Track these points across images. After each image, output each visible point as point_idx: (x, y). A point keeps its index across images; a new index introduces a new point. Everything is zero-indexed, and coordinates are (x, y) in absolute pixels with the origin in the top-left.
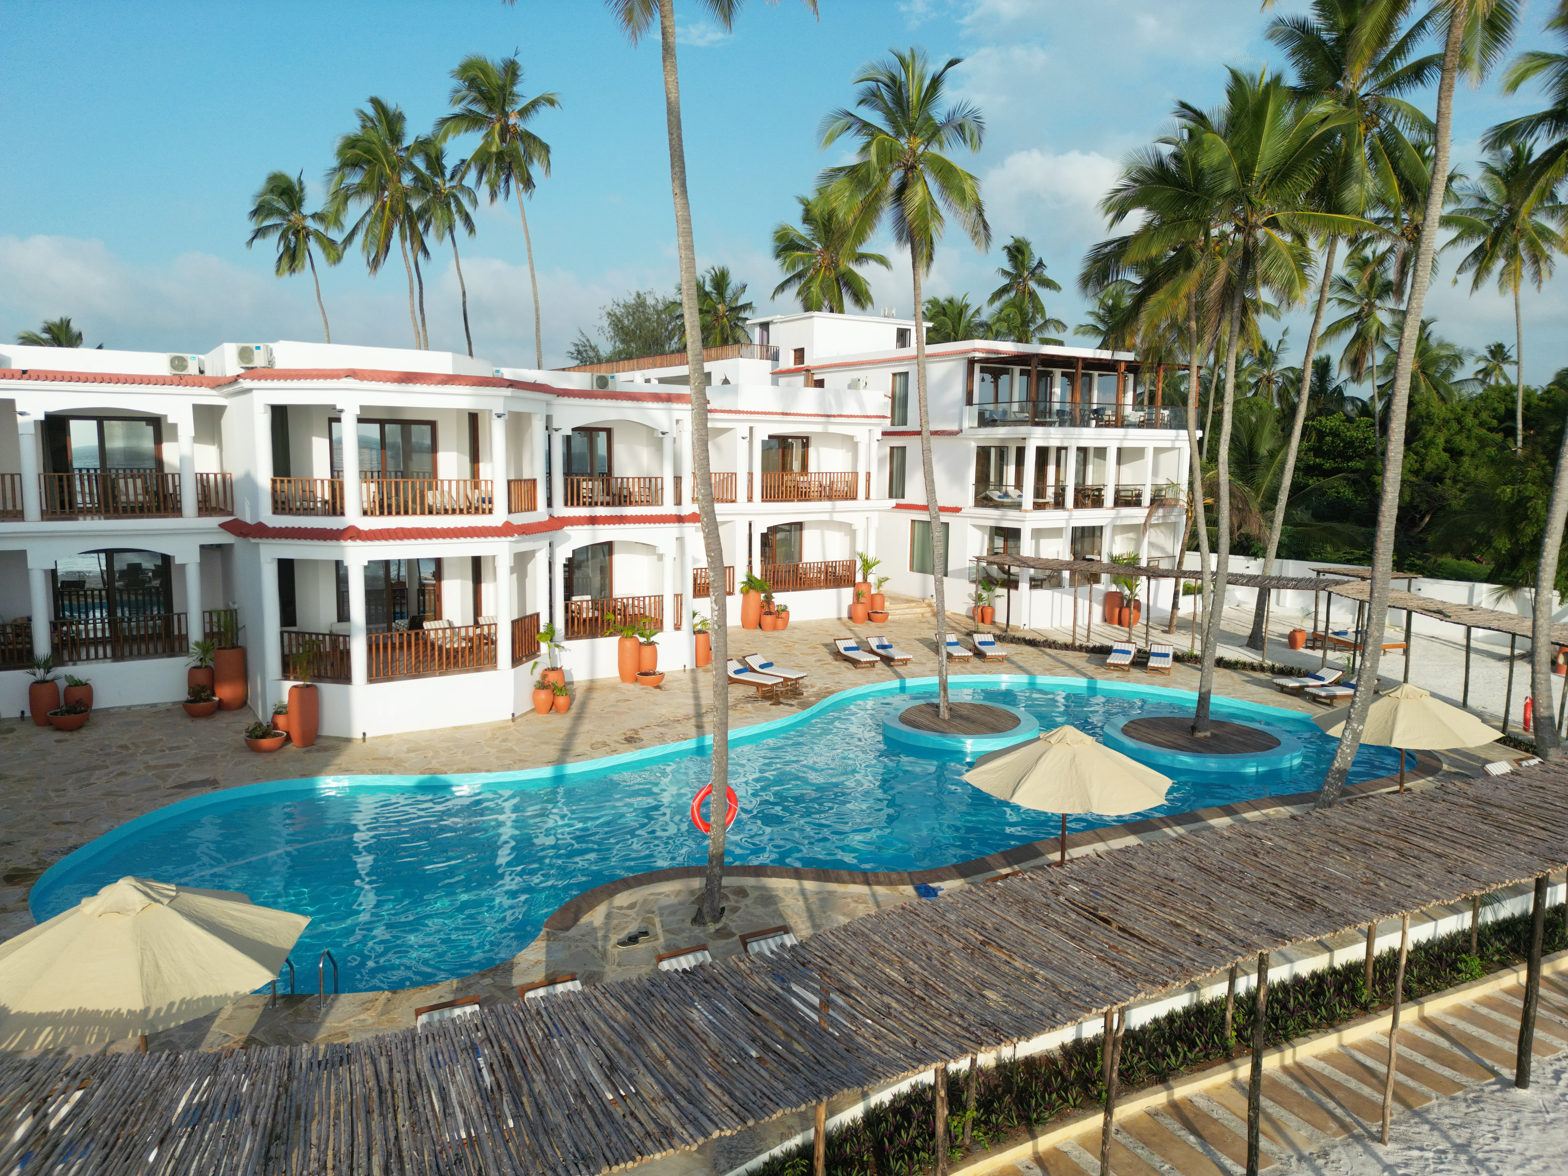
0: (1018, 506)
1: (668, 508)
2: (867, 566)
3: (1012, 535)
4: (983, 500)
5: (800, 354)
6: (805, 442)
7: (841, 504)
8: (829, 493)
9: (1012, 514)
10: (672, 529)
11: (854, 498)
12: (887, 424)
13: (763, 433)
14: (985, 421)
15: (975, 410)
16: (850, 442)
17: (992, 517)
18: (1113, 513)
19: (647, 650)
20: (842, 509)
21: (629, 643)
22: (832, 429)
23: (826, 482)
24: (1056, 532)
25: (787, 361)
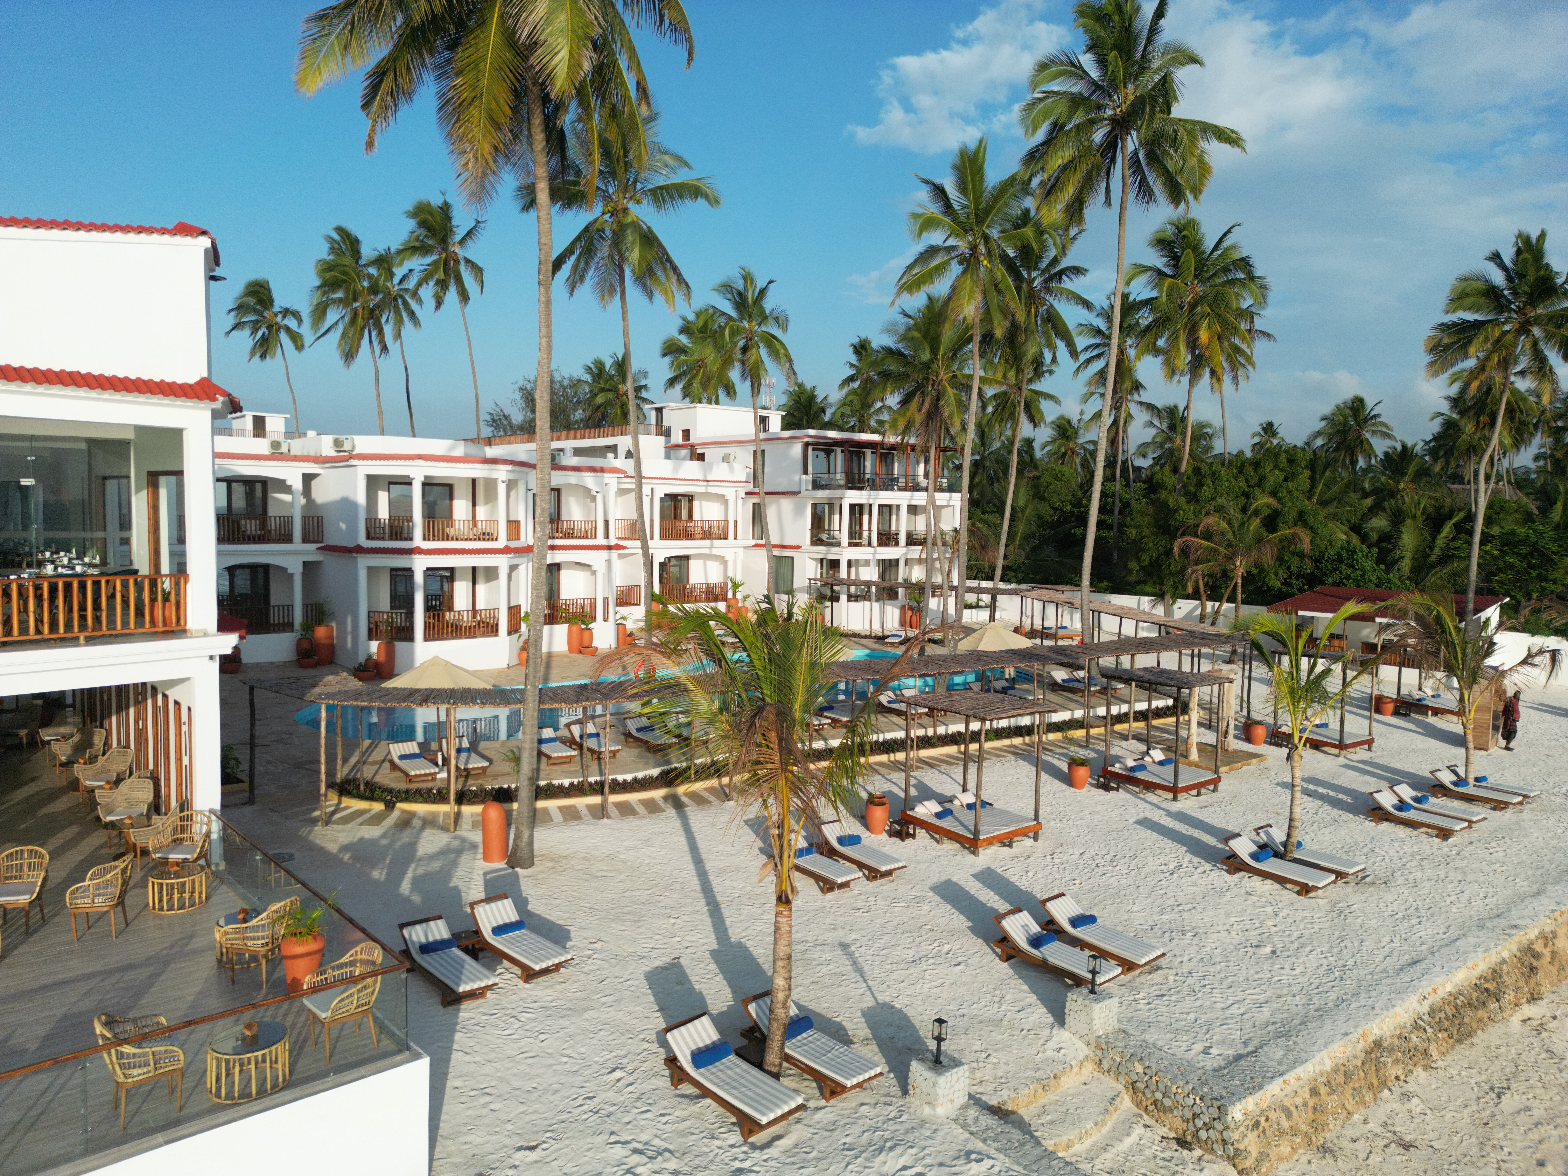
0: (838, 545)
1: (600, 540)
2: (736, 586)
3: (834, 564)
4: (816, 541)
5: (686, 434)
6: (691, 498)
7: (717, 542)
8: (708, 535)
9: (834, 549)
10: (604, 554)
11: (726, 538)
12: (750, 487)
13: (660, 492)
14: (816, 485)
15: (809, 477)
16: (723, 499)
17: (820, 551)
18: (904, 550)
19: (586, 633)
20: (719, 547)
21: (575, 628)
22: (711, 490)
23: (705, 526)
24: (867, 563)
25: (677, 437)
